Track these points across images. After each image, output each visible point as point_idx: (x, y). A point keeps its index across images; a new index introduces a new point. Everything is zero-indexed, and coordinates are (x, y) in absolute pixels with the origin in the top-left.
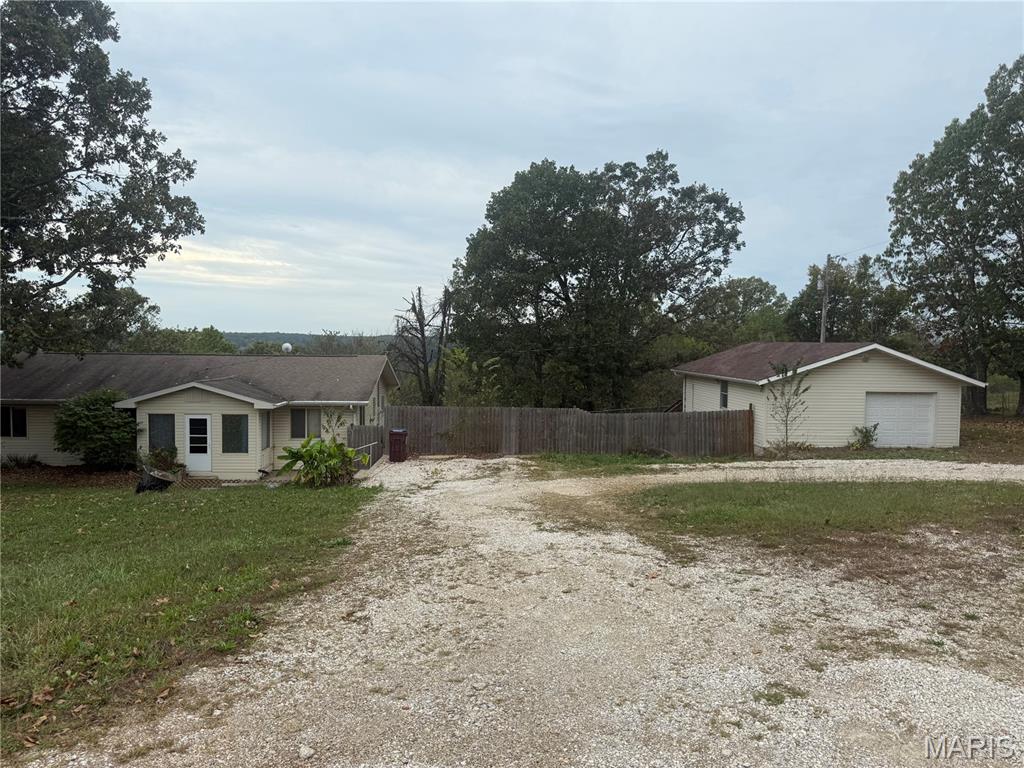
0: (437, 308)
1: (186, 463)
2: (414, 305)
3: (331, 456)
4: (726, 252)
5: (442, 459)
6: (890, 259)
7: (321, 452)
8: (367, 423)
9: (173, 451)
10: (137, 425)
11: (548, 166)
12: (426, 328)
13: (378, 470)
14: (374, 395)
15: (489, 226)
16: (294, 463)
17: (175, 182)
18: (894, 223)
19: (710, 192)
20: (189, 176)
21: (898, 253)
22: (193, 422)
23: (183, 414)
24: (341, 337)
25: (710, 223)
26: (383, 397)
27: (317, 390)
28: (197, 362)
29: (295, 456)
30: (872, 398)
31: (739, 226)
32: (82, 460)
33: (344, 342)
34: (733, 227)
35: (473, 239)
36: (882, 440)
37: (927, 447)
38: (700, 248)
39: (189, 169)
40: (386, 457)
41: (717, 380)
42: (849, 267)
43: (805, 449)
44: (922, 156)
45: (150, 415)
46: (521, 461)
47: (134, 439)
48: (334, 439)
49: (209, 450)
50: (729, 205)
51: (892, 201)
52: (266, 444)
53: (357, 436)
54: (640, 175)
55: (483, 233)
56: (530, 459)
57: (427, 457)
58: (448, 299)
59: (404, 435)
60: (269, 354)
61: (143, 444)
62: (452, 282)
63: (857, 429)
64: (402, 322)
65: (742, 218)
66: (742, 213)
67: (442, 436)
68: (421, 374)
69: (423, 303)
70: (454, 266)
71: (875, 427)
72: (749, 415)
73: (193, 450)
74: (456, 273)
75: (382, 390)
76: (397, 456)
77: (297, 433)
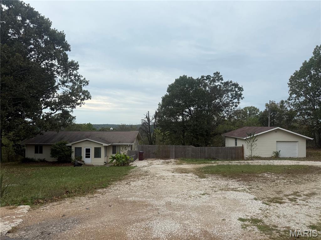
0: (153, 117)
1: (84, 161)
2: (147, 116)
3: (123, 158)
4: (238, 100)
5: (153, 160)
6: (289, 101)
7: (120, 157)
8: (133, 150)
9: (81, 157)
10: (72, 150)
11: (185, 77)
12: (150, 123)
13: (135, 162)
14: (135, 142)
15: (168, 94)
16: (113, 160)
17: (84, 86)
18: (290, 91)
19: (233, 83)
20: (87, 85)
21: (292, 100)
22: (86, 149)
23: (84, 147)
24: (126, 125)
25: (233, 92)
26: (137, 143)
27: (120, 141)
28: (88, 133)
29: (114, 158)
30: (279, 143)
31: (242, 93)
32: (57, 160)
33: (127, 127)
34: (240, 93)
35: (164, 98)
36: (282, 155)
37: (296, 157)
38: (231, 99)
39: (87, 83)
40: (138, 159)
41: (234, 138)
42: (278, 103)
43: (258, 158)
44: (297, 71)
45: (75, 148)
46: (175, 160)
47: (71, 154)
48: (124, 154)
49: (90, 157)
50: (239, 86)
51: (289, 84)
52: (106, 156)
53: (130, 153)
54: (212, 79)
55: (166, 96)
56: (178, 160)
57: (149, 159)
58: (157, 115)
59: (143, 153)
60: (106, 131)
61: (73, 155)
62: (158, 109)
63: (274, 152)
64: (143, 121)
65: (243, 90)
66: (243, 89)
67: (153, 153)
68: (149, 136)
69: (150, 116)
70: (159, 105)
71: (280, 151)
72: (242, 148)
73: (86, 157)
74: (159, 107)
75: (137, 141)
76: (141, 159)
77: (114, 153)
